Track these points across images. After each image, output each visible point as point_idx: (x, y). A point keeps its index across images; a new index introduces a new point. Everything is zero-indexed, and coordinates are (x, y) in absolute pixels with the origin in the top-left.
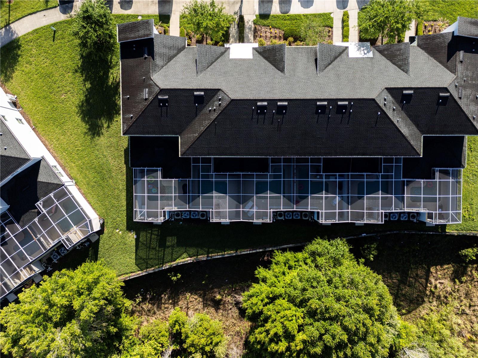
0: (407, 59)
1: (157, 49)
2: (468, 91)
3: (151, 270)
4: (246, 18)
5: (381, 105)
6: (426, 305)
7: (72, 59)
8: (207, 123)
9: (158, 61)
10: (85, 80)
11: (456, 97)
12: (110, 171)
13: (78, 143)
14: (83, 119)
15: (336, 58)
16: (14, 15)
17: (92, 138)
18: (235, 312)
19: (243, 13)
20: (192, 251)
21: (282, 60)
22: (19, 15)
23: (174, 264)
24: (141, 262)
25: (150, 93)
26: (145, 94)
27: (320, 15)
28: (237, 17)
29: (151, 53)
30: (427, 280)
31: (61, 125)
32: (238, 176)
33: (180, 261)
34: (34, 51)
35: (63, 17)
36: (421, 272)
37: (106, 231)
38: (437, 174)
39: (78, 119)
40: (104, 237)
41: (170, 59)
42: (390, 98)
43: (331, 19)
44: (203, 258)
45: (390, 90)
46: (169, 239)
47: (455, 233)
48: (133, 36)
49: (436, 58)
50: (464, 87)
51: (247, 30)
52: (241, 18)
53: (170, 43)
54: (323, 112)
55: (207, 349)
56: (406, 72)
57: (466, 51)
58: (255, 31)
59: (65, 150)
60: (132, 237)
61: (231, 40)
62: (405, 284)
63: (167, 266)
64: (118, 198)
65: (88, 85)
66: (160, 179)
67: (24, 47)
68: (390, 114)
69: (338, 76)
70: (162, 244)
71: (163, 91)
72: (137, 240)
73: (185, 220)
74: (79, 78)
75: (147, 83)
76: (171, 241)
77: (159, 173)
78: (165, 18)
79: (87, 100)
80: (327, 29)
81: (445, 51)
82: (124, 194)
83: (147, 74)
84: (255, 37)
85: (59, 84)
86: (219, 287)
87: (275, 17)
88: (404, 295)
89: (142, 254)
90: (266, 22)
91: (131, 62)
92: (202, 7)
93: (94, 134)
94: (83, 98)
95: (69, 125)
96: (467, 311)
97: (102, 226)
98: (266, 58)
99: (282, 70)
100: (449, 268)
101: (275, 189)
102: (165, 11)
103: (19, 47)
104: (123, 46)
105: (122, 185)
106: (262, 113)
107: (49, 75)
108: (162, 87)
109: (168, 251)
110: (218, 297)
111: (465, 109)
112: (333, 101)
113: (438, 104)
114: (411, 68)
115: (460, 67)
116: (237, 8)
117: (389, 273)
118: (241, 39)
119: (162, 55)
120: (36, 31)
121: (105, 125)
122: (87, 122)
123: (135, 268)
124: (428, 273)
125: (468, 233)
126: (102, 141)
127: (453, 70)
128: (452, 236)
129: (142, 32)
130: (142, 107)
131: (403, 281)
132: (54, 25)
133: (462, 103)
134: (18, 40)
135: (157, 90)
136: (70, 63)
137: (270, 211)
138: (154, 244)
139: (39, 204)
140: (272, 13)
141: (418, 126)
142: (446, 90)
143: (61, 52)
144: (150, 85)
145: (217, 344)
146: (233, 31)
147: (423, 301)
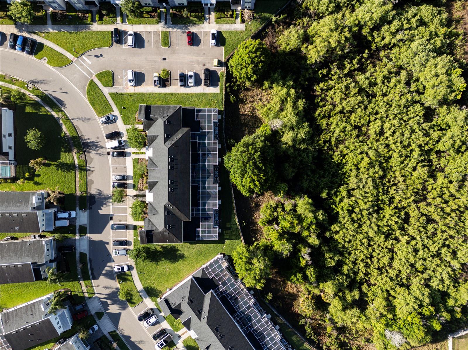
0: (153, 136)
1: (150, 229)
2: (165, 112)
3: (241, 234)
4: (135, 194)
5: (170, 146)
6: (257, 114)
7: (152, 266)
8: (177, 210)
9: (154, 229)
10: (161, 261)
11: (167, 117)
12: (199, 251)
13: (187, 264)
14: (177, 261)
15: (153, 162)
16: (134, 289)
17: (186, 258)
18: (261, 197)
19: (133, 195)
20: (233, 216)
21: (154, 182)
22: (134, 287)
23: (238, 224)
24: (238, 238)
25: (166, 232)
26: (166, 234)
27: (134, 163)
28: (135, 198)
29: (151, 231)
30: (246, 115)
31: (179, 271)
32: (199, 197)
33: (237, 221)
34: (149, 281)
35: (135, 269)
36: (242, 118)
37: (224, 252)
38: (198, 119)
39: (177, 264)
40: (226, 253)
41: (153, 224)
42: (168, 142)
43: (135, 159)
44: (235, 211)
45: (165, 142)
46: (227, 226)
47: (223, 106)
48: (145, 238)
49: (153, 124)
50: (164, 114)
51: (140, 194)
52: (135, 196)
53: (147, 224)
54: (173, 167)
55: (272, 209)
56: (158, 136)
57: (150, 114)
58: (140, 190)
59: (190, 269)
60: (227, 242)
61: (144, 200)
62: (248, 124)
63: (239, 227)
64: (210, 248)
65: (163, 259)
66: (200, 229)
67: (147, 285)
68: (174, 142)
69: (159, 161)
70: (229, 229)
71: (165, 227)
72: (228, 239)
73: (219, 219)
74: (160, 263)
75: (162, 233)
76: (228, 225)
77: (198, 229)
78: (135, 228)
79: (170, 260)
80: (139, 161)
81: (150, 121)
82: (208, 245)
83: (159, 233)
84: (143, 190)
85: (162, 271)
86: (250, 204)
87: (134, 181)
88: (253, 125)
89: (234, 238)
90: (136, 186)
91: (154, 239)
92: (133, 212)
93: (184, 257)
94: (168, 262)
95: (179, 267)
96: (259, 97)
97: (221, 254)
98: (153, 188)
99: (157, 182)
100: (241, 106)
101: (204, 183)
102: (132, 227)
103: (147, 288)
104: (148, 242)
105: (204, 246)
106: (173, 189)
107: (159, 275)
108: (164, 227)
109: (233, 226)
110: (253, 205)
111: (172, 113)
112: (169, 164)
113: (170, 124)
114: (156, 134)
115: (156, 116)
116: (131, 198)
117: (243, 131)
118: (144, 196)
119: (152, 228)
120: (141, 281)
121: (180, 252)
122: (179, 260)
123: (240, 240)
124: (243, 115)
125: (224, 101)
126: (186, 254)
127: (157, 119)
128: (225, 108)
129: (144, 235)
130: (171, 235)
131: (247, 125)
132: (138, 273)
133: (170, 114)
134: (144, 288)
135: (165, 229)
136: (153, 267)
137: (213, 185)
138: (229, 232)
139: (210, 277)
140: (133, 183)
141: (178, 130)
142: (165, 122)
143: (149, 270)
144: (163, 231)
145: (271, 206)
146: (140, 199)
147: (256, 116)
